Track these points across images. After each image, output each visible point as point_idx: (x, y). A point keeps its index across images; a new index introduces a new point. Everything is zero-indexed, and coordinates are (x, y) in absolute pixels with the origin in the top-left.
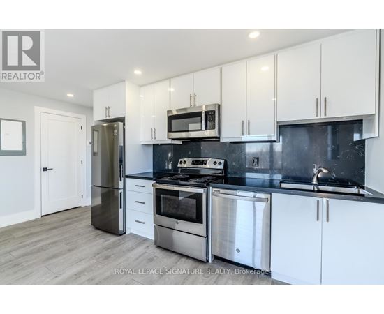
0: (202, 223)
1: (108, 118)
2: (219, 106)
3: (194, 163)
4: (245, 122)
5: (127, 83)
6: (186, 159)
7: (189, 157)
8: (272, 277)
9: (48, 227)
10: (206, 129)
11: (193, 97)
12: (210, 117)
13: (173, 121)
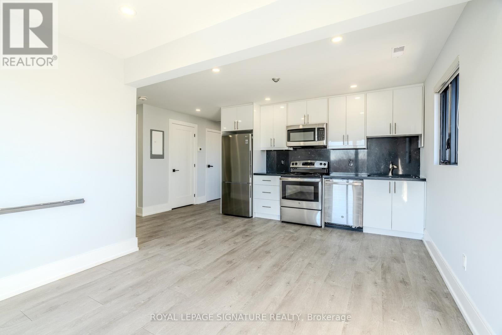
0: (318, 201)
1: (236, 130)
2: (327, 124)
3: (304, 164)
4: (345, 136)
5: (255, 104)
6: (297, 162)
7: (299, 160)
8: (364, 232)
9: (185, 215)
10: (318, 140)
11: (307, 117)
12: (321, 132)
13: (291, 134)
